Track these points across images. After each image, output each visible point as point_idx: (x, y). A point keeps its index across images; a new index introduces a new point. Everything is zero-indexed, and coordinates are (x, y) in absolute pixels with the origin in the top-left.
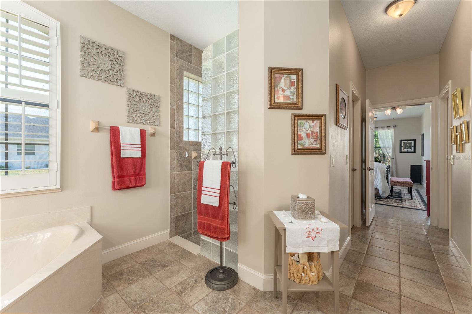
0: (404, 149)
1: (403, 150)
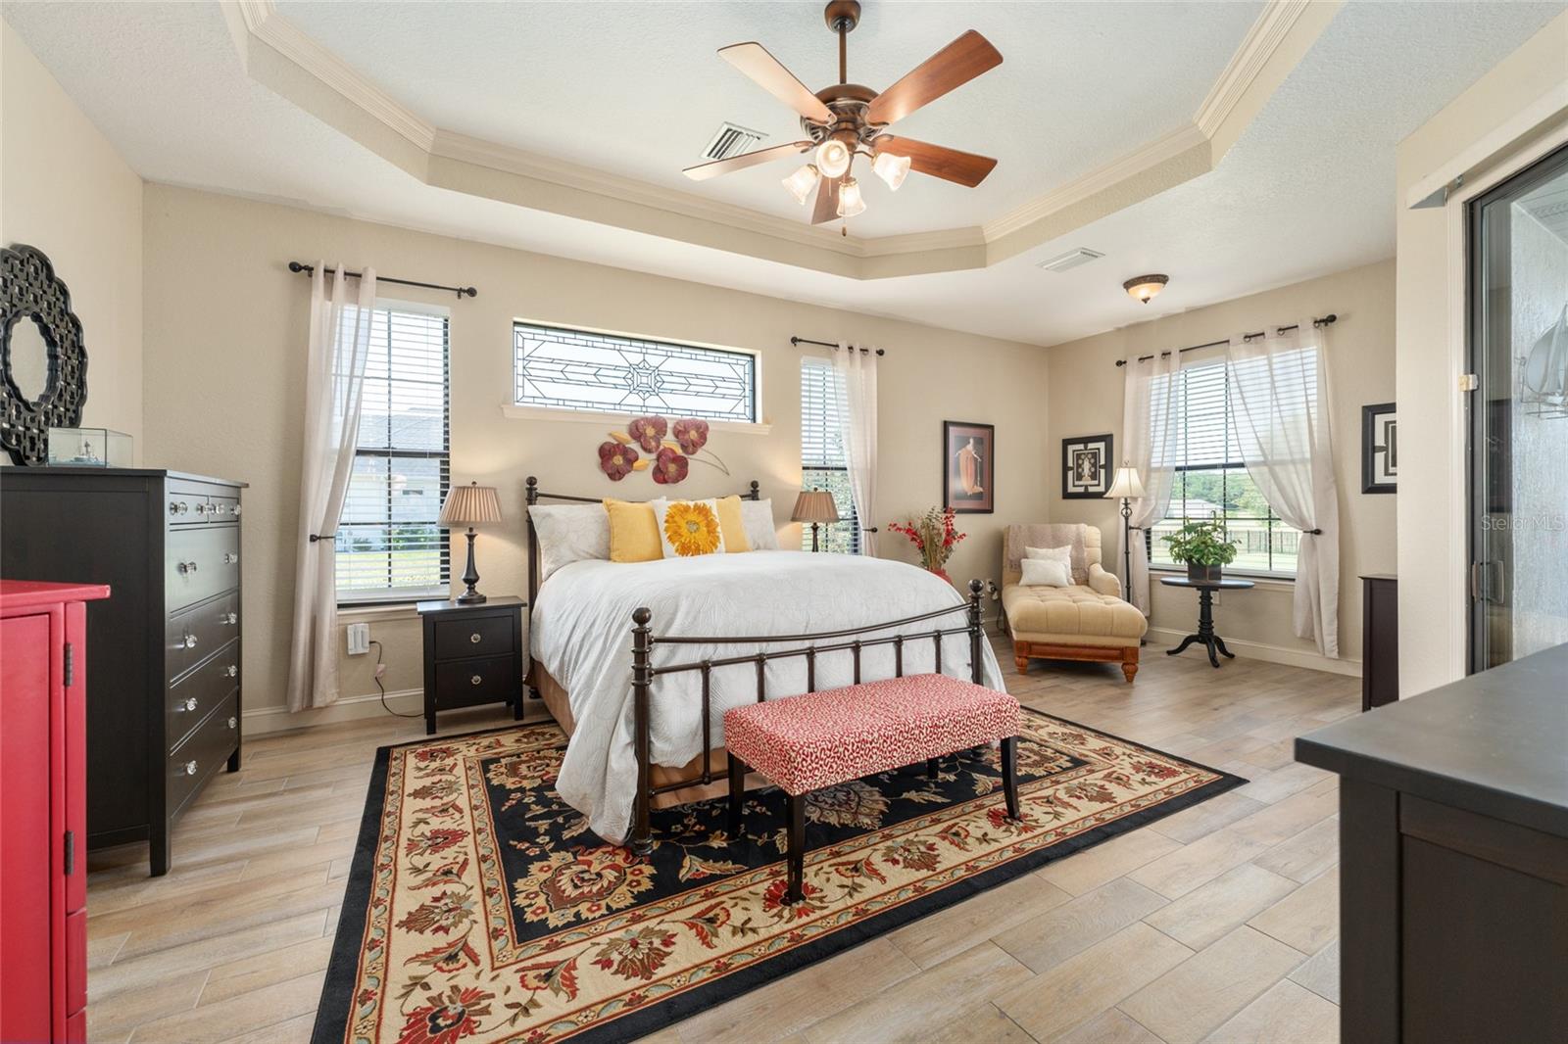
1: (1387, 474)
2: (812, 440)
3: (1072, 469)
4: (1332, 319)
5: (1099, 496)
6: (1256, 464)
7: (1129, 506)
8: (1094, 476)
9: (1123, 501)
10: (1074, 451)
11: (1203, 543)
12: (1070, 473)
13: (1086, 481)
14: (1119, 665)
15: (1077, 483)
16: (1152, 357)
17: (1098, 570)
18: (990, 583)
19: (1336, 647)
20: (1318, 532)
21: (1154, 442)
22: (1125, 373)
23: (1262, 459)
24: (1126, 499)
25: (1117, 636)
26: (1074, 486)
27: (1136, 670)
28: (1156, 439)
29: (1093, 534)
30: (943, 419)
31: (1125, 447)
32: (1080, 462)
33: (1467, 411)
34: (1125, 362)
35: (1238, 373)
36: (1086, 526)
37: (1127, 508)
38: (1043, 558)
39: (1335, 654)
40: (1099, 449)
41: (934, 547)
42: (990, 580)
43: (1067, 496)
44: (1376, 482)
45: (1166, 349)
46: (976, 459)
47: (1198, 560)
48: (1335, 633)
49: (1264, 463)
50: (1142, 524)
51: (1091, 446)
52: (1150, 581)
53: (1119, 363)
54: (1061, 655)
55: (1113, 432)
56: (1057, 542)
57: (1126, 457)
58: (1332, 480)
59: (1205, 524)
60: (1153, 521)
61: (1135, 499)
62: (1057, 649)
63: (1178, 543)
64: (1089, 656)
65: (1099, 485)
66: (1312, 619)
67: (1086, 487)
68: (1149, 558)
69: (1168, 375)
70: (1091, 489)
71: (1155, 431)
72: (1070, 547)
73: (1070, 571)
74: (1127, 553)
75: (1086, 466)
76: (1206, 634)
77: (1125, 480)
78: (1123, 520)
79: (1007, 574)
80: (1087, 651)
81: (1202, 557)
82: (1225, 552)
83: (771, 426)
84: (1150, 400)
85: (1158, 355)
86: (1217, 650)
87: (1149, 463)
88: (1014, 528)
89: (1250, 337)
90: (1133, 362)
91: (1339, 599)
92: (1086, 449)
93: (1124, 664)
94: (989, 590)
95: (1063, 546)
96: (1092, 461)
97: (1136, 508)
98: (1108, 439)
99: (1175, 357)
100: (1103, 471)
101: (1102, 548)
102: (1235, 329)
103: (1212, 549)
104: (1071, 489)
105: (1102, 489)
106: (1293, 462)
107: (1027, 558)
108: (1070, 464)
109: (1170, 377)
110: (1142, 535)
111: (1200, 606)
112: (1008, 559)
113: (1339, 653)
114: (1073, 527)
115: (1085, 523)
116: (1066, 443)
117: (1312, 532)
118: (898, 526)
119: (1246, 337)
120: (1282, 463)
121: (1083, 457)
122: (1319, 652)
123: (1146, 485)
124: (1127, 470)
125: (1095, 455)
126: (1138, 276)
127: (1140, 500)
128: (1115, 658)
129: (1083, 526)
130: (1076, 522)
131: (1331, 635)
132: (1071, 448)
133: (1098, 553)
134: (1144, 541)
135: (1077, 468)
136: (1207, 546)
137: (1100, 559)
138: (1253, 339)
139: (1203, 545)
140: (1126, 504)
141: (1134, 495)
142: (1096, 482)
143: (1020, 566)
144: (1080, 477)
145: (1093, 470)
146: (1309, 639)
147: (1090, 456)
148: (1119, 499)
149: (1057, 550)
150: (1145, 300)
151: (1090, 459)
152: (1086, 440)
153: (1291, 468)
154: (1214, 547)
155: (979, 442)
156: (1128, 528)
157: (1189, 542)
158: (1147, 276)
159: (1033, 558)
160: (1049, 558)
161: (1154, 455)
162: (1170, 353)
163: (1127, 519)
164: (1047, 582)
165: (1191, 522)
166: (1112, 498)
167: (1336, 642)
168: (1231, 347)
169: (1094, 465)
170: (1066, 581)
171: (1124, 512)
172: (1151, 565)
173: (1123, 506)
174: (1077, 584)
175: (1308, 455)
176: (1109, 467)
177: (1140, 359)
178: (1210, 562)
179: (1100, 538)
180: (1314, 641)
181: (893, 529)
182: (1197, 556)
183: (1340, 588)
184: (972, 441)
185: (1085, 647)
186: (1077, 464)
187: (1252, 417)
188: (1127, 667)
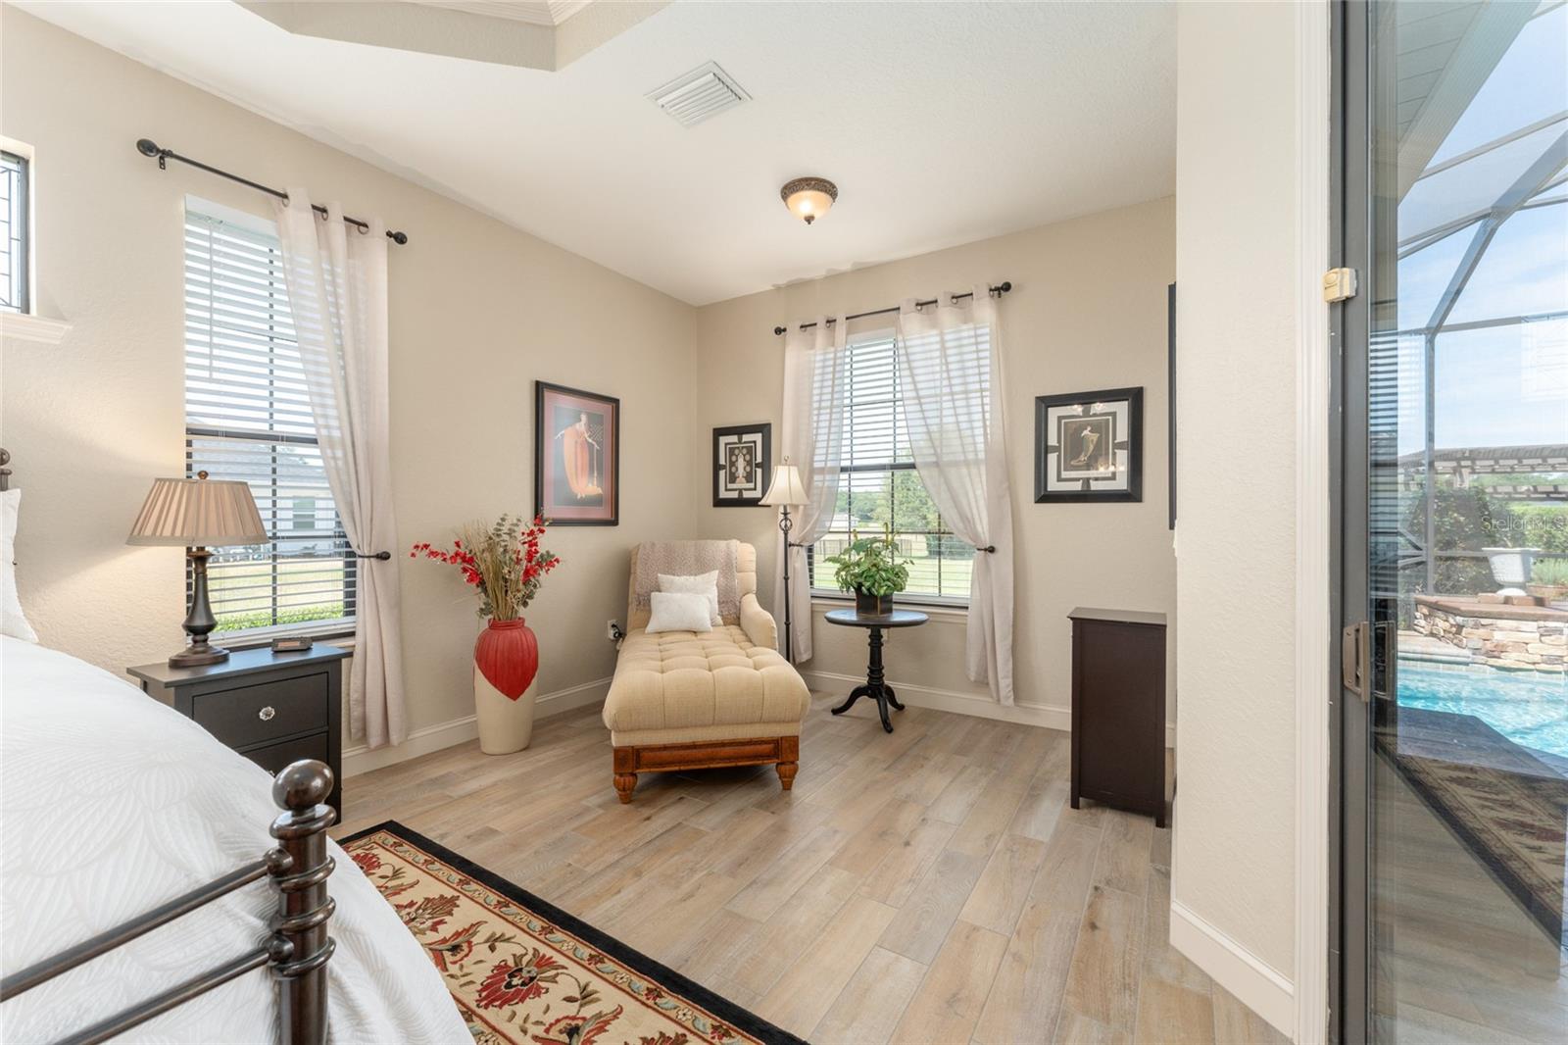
0: (1065, 474)
1: (1060, 479)
2: (216, 375)
3: (724, 467)
4: (1007, 287)
5: (753, 503)
6: (927, 465)
7: (789, 516)
8: (749, 478)
9: (782, 510)
10: (726, 444)
11: (875, 565)
12: (722, 473)
13: (741, 483)
14: (772, 765)
15: (730, 486)
16: (815, 324)
17: (752, 606)
18: (613, 626)
19: (1012, 693)
20: (991, 550)
21: (817, 435)
22: (785, 340)
23: (934, 459)
24: (785, 507)
25: (768, 722)
26: (726, 490)
27: (795, 771)
28: (820, 431)
29: (746, 553)
30: (534, 380)
31: (785, 439)
32: (734, 458)
33: (1332, 339)
34: (785, 330)
35: (909, 351)
36: (738, 542)
37: (786, 519)
38: (680, 590)
39: (1011, 701)
40: (755, 442)
41: (501, 582)
42: (614, 621)
43: (719, 502)
44: (1049, 489)
45: (832, 316)
46: (591, 446)
47: (869, 590)
48: (1011, 674)
49: (937, 464)
50: (804, 539)
51: (746, 438)
52: (812, 612)
53: (779, 331)
54: (688, 762)
55: (772, 422)
56: (701, 567)
57: (786, 452)
58: (1005, 485)
59: (876, 540)
60: (815, 536)
61: (796, 507)
62: (682, 752)
63: (846, 566)
64: (729, 759)
65: (755, 489)
66: (986, 656)
67: (740, 491)
68: (812, 583)
69: (832, 349)
70: (747, 495)
71: (818, 422)
72: (717, 572)
73: (717, 606)
74: (786, 579)
75: (741, 464)
76: (876, 688)
77: (785, 481)
78: (781, 534)
79: (633, 615)
80: (728, 750)
81: (873, 585)
82: (898, 576)
83: (68, 327)
84: (813, 382)
85: (821, 323)
86: (889, 705)
87: (812, 461)
88: (644, 547)
89: (922, 304)
90: (793, 329)
91: (1014, 632)
92: (740, 442)
93: (778, 764)
94: (612, 637)
95: (708, 571)
96: (748, 457)
97: (796, 518)
98: (765, 430)
99: (841, 327)
100: (759, 471)
101: (757, 573)
102: (905, 295)
103: (884, 574)
104: (723, 494)
105: (757, 494)
106: (967, 463)
107: (660, 591)
108: (722, 461)
109: (835, 352)
110: (804, 553)
111: (869, 648)
112: (635, 592)
113: (1015, 699)
114: (722, 544)
115: (739, 539)
116: (719, 433)
117: (985, 550)
118: (433, 548)
119: (917, 304)
120: (956, 464)
121: (737, 452)
122: (992, 697)
123: (808, 487)
124: (787, 467)
125: (751, 451)
126: (799, 177)
127: (801, 508)
128: (769, 756)
129: (735, 544)
130: (729, 538)
131: (1006, 677)
132: (723, 440)
133: (752, 578)
134: (806, 561)
135: (730, 468)
136: (878, 570)
137: (755, 588)
138: (924, 307)
139: (874, 569)
140: (785, 514)
141: (795, 502)
142: (752, 485)
143: (648, 602)
144: (733, 478)
145: (748, 469)
146: (982, 683)
147: (745, 451)
148: (778, 506)
149: (698, 578)
150: (809, 219)
151: (744, 456)
152: (739, 431)
153: (964, 471)
154: (886, 571)
155: (594, 420)
156: (788, 545)
157: (858, 564)
158: (812, 179)
159: (667, 591)
160: (688, 590)
161: (817, 451)
162: (835, 321)
163: (786, 534)
164: (685, 626)
165: (860, 537)
166: (769, 506)
167: (1011, 687)
168: (901, 316)
169: (749, 463)
170: (709, 623)
171: (783, 524)
172: (814, 592)
173: (782, 517)
174: (725, 624)
175: (982, 456)
176: (766, 466)
177: (802, 327)
178: (882, 592)
179: (755, 559)
180: (988, 684)
181: (422, 554)
182: (868, 584)
183: (1014, 621)
184: (584, 417)
185: (723, 744)
186: (730, 460)
187: (925, 407)
188: (783, 767)
